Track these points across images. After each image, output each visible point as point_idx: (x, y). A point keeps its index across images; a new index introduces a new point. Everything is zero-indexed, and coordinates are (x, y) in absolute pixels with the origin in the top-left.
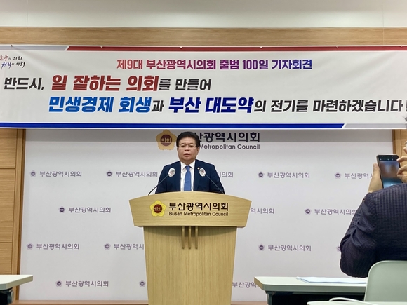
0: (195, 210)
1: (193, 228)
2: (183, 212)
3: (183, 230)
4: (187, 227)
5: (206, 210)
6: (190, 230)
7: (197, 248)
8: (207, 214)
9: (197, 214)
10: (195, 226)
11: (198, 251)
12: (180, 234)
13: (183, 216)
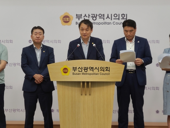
0: (89, 71)
1: (88, 83)
2: (81, 73)
3: (81, 84)
4: (83, 82)
5: (96, 71)
6: (86, 84)
7: (90, 95)
8: (97, 74)
9: (90, 74)
10: (89, 82)
11: (91, 96)
12: (79, 86)
13: (81, 76)
